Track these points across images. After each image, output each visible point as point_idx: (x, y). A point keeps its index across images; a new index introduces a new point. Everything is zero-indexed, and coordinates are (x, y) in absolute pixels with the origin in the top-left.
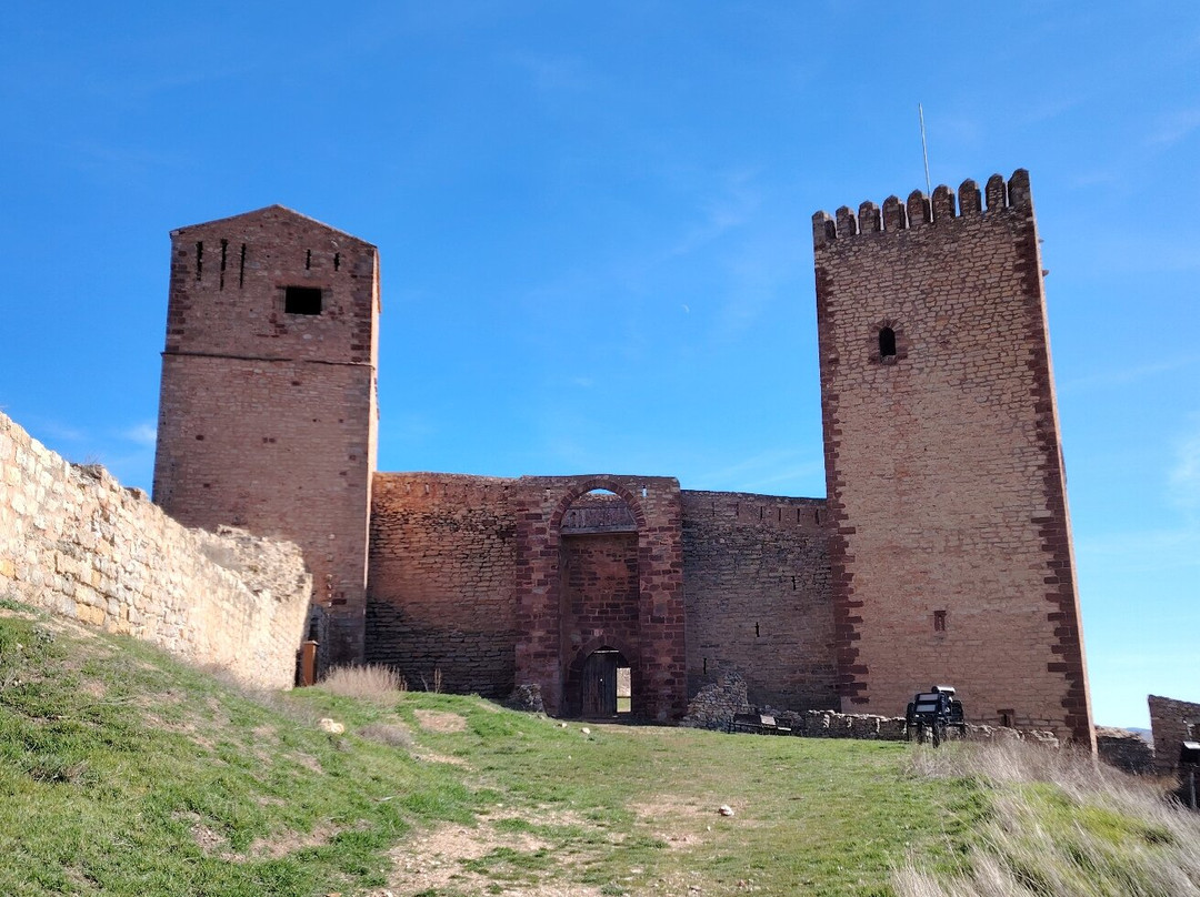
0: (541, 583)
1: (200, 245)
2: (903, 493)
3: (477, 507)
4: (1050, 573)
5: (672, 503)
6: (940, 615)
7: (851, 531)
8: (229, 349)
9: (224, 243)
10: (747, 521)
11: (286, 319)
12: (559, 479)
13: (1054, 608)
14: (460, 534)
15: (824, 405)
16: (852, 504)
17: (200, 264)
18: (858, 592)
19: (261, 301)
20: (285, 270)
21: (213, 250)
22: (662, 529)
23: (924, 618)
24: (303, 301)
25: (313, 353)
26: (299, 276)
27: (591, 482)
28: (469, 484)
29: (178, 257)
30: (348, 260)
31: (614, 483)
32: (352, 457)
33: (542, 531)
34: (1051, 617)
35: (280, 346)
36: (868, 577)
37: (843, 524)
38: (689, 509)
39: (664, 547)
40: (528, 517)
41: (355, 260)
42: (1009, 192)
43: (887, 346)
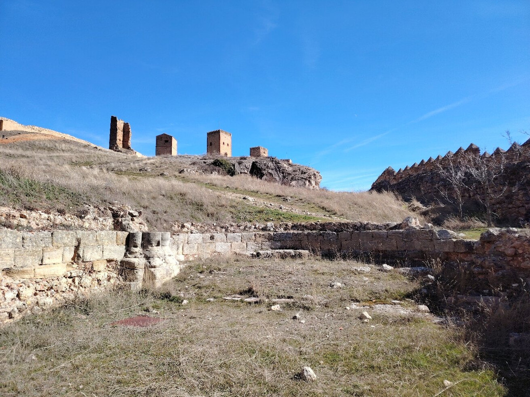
1: (158, 137)
8: (161, 146)
9: (160, 137)
11: (165, 143)
17: (158, 139)
19: (163, 142)
20: (165, 138)
24: (167, 141)
25: (167, 146)
26: (167, 139)
29: (156, 138)
35: (165, 145)
41: (171, 138)
42: (219, 131)
43: (211, 144)
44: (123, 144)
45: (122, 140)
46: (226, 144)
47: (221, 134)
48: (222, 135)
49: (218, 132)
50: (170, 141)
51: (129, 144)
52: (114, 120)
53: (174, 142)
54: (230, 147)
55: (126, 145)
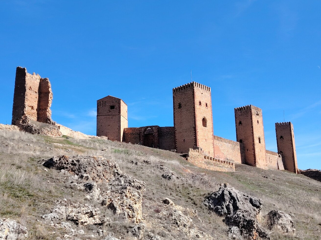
0: (142, 140)
1: (100, 102)
2: (181, 125)
3: (136, 132)
4: (194, 133)
5: (157, 129)
6: (184, 140)
7: (176, 130)
8: (104, 115)
9: (103, 101)
10: (168, 130)
11: (110, 110)
12: (144, 127)
13: (195, 138)
14: (134, 135)
15: (174, 114)
16: (176, 127)
17: (100, 105)
18: (177, 138)
19: (107, 108)
20: (110, 103)
21: (102, 102)
22: (156, 132)
23: (183, 141)
24: (112, 107)
25: (114, 114)
26: (112, 104)
27: (147, 127)
28: (135, 129)
29: (98, 103)
30: (117, 102)
31: (150, 127)
32: (119, 127)
33: (142, 134)
34: (194, 139)
35: (110, 114)
36: (178, 136)
37: (175, 130)
38: (159, 129)
39: (156, 134)
40: (140, 132)
41: (118, 101)
42: (192, 85)
43: (180, 106)
44: (38, 114)
45: (36, 107)
46: (203, 104)
47: (196, 89)
48: (198, 91)
49: (190, 87)
50: (117, 106)
51: (48, 114)
52: (21, 74)
53: (124, 108)
54: (209, 109)
55: (42, 117)
